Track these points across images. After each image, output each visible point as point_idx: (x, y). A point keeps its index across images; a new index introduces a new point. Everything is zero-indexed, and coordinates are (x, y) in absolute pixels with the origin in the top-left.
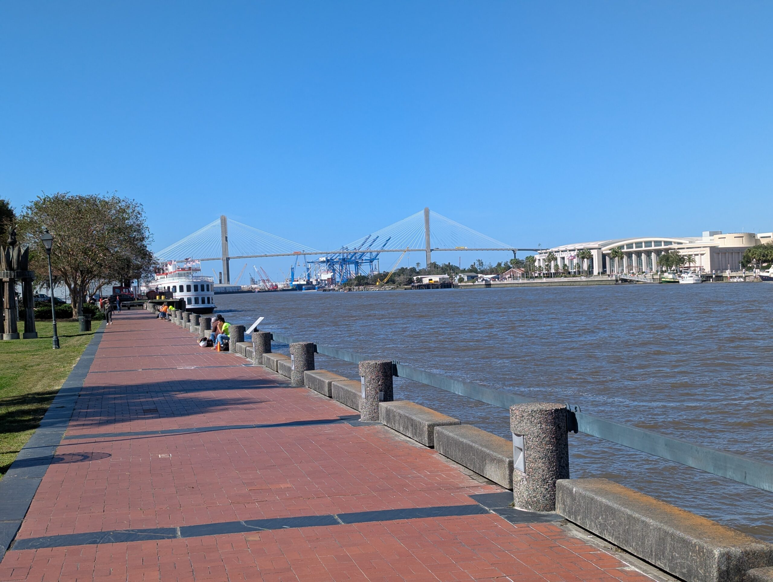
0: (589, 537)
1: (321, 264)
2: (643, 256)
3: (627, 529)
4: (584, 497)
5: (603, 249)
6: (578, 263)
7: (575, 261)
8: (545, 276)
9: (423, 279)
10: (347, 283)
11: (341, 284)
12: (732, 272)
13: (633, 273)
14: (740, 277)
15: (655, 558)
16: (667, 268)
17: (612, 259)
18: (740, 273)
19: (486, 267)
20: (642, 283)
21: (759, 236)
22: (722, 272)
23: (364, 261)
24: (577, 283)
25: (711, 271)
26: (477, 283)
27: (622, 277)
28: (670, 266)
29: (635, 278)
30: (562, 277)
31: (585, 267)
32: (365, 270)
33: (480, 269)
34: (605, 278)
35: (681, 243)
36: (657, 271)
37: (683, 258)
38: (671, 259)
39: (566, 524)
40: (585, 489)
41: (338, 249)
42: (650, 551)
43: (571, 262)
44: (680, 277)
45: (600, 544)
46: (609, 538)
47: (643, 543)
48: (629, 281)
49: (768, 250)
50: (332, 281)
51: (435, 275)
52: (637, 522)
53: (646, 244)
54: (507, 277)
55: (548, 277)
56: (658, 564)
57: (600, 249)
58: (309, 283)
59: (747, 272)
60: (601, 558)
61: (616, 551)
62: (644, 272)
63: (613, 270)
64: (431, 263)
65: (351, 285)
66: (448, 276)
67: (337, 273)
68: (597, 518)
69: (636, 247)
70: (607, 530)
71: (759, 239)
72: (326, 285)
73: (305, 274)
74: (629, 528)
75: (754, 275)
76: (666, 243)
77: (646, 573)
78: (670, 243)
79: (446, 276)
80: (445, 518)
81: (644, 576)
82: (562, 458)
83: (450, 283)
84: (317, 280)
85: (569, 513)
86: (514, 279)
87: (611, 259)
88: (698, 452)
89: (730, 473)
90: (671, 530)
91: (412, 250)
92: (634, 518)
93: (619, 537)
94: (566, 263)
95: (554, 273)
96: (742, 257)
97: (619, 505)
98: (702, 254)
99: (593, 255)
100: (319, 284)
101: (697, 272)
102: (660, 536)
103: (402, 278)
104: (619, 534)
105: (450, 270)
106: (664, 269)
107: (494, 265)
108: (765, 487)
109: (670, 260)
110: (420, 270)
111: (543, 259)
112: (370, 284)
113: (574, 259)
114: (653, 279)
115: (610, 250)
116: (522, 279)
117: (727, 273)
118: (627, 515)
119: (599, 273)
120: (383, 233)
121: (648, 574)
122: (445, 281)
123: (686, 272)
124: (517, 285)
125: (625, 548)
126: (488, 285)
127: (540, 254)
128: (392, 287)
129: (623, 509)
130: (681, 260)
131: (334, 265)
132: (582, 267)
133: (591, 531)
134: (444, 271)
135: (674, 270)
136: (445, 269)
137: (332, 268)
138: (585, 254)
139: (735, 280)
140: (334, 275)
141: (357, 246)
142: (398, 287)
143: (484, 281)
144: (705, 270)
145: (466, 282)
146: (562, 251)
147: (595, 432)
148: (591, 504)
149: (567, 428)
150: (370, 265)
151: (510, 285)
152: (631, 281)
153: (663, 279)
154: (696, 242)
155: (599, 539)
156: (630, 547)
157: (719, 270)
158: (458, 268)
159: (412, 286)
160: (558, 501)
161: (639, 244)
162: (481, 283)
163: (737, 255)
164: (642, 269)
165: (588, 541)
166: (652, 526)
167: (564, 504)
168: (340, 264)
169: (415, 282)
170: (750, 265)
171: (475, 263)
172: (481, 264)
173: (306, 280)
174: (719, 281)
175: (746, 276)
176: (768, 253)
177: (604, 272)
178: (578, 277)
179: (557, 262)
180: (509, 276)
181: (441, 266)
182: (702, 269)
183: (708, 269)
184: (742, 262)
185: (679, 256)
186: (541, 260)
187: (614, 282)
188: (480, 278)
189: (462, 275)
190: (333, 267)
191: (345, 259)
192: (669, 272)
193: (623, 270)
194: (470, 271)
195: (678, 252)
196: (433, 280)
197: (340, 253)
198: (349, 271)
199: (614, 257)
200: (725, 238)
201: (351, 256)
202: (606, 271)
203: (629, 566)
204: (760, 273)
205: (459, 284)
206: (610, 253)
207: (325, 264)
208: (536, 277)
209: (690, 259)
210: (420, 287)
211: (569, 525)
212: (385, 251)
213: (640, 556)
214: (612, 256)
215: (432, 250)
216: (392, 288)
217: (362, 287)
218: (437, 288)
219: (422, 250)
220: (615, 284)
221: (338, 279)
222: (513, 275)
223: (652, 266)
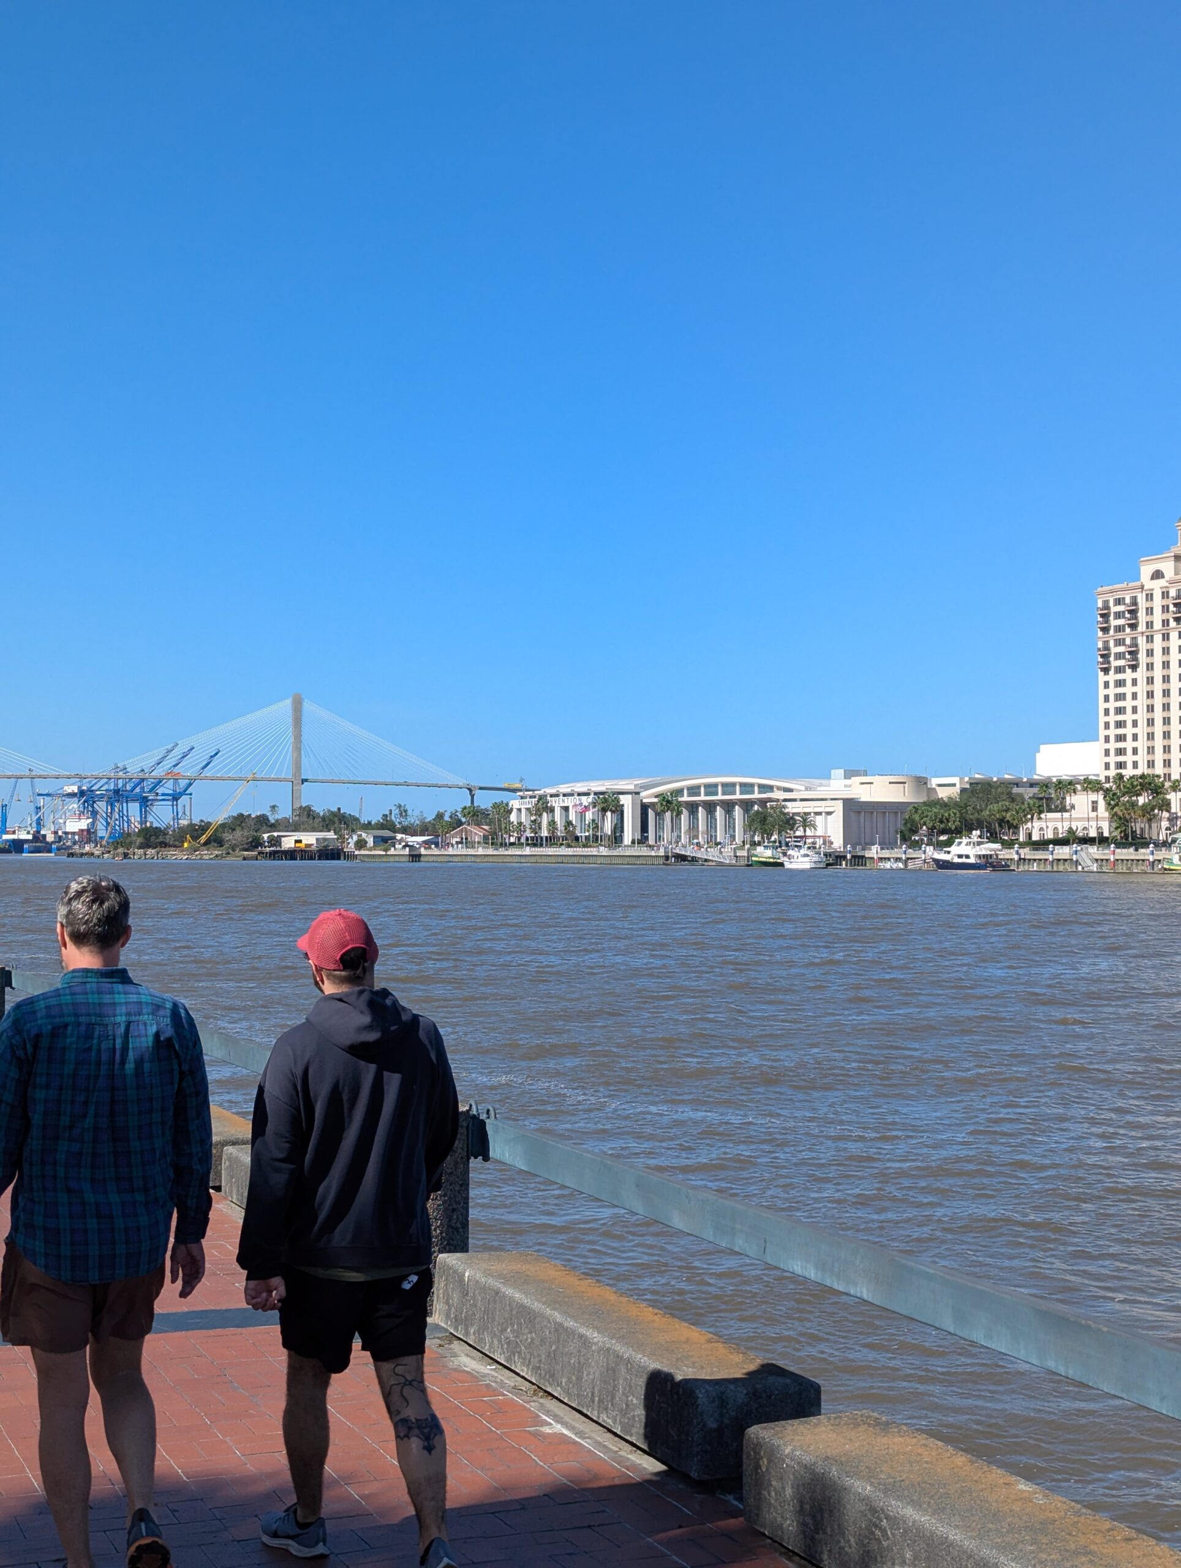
0: (488, 1369)
1: (68, 800)
2: (719, 812)
3: (554, 1351)
4: (484, 1289)
5: (643, 794)
6: (593, 821)
7: (589, 816)
8: (530, 842)
9: (283, 839)
10: (121, 841)
11: (108, 843)
12: (882, 849)
13: (698, 844)
14: (898, 859)
15: (599, 1407)
16: (763, 838)
17: (659, 815)
18: (897, 853)
19: (413, 819)
20: (714, 864)
21: (934, 782)
22: (864, 849)
23: (159, 798)
24: (592, 860)
25: (845, 847)
26: (392, 851)
27: (677, 851)
28: (768, 834)
29: (701, 854)
30: (563, 847)
31: (608, 828)
32: (162, 816)
33: (399, 823)
34: (644, 851)
35: (791, 790)
36: (743, 842)
37: (792, 818)
38: (770, 819)
39: (450, 1343)
40: (488, 1273)
41: (106, 770)
42: (590, 1395)
43: (581, 816)
44: (785, 854)
45: (506, 1381)
46: (522, 1370)
47: (580, 1379)
48: (690, 859)
49: (950, 810)
50: (88, 835)
51: (308, 831)
52: (571, 1337)
53: (725, 789)
54: (454, 841)
55: (535, 845)
56: (604, 1418)
57: (638, 793)
58: (38, 837)
59: (910, 850)
60: (502, 1409)
61: (535, 1394)
62: (720, 843)
63: (660, 836)
64: (301, 808)
65: (129, 845)
66: (336, 834)
67: (101, 820)
68: (504, 1330)
69: (706, 794)
70: (520, 1353)
71: (934, 789)
72: (75, 843)
73: (31, 819)
74: (557, 1348)
75: (923, 856)
76: (764, 788)
77: (580, 1437)
78: (770, 788)
79: (331, 835)
80: (212, 1332)
81: (575, 1443)
82: (454, 1210)
83: (338, 850)
84: (56, 833)
85: (456, 1320)
86: (467, 847)
87: (657, 814)
88: (690, 1201)
89: (740, 1241)
90: (626, 1352)
91: (263, 780)
92: (567, 1330)
93: (539, 1368)
94: (570, 819)
95: (546, 837)
96: (903, 822)
97: (544, 1303)
98: (829, 813)
99: (623, 805)
100: (59, 841)
101: (818, 847)
102: (608, 1364)
103: (238, 836)
104: (540, 1361)
105: (340, 823)
106: (757, 838)
107: (430, 817)
108: (795, 1267)
109: (768, 821)
110: (277, 821)
111: (528, 809)
112: (170, 846)
113: (587, 813)
114: (737, 857)
115: (656, 797)
116: (483, 848)
117: (874, 852)
118: (556, 1323)
119: (633, 842)
120: (203, 742)
121: (583, 1438)
122: (328, 846)
123: (796, 846)
124: (473, 859)
125: (549, 1389)
126: (415, 857)
127: (522, 798)
128: (216, 852)
129: (549, 1311)
130: (789, 822)
131: (94, 802)
132: (602, 829)
133: (492, 1355)
134: (327, 825)
135: (775, 842)
136: (330, 820)
137: (90, 809)
138: (608, 803)
139: (888, 865)
140: (93, 823)
141: (147, 764)
142: (228, 853)
143: (407, 849)
144: (832, 843)
145: (370, 849)
146: (564, 795)
147: (518, 1158)
148: (495, 1301)
149: (467, 1151)
150: (173, 805)
151: (459, 859)
152: (694, 859)
153: (754, 859)
154: (818, 789)
155: (508, 1372)
156: (558, 1386)
157: (859, 844)
158: (357, 820)
159: (260, 853)
160: (438, 1297)
161: (711, 789)
162: (402, 853)
163: (892, 816)
164: (716, 836)
165: (485, 1376)
166: (596, 1344)
167: (447, 1303)
168: (107, 802)
169: (266, 844)
170: (917, 838)
171: (391, 810)
172: (403, 812)
173: (32, 832)
174: (858, 865)
175: (908, 859)
176: (949, 815)
177: (643, 840)
178: (594, 847)
179: (553, 816)
180: (458, 840)
181: (322, 814)
182: (827, 842)
183: (838, 843)
184: (901, 832)
185: (785, 814)
186: (523, 811)
187: (662, 861)
188: (400, 841)
189: (364, 835)
190: (93, 807)
191: (119, 790)
192: (766, 844)
193: (679, 837)
194: (381, 826)
195: (784, 807)
196: (304, 842)
197: (110, 779)
198: (127, 816)
199: (664, 812)
200: (872, 783)
201: (132, 785)
202: (648, 837)
203: (551, 1424)
204: (933, 854)
205: (357, 853)
206: (657, 803)
207: (76, 799)
208: (512, 844)
209: (806, 821)
210: (274, 855)
211: (456, 1346)
212: (206, 778)
213: (572, 1405)
214: (659, 808)
215: (304, 781)
216: (217, 856)
217: (153, 851)
218: (311, 858)
219: (285, 780)
220: (664, 864)
221: (102, 832)
222: (466, 839)
223: (734, 831)
